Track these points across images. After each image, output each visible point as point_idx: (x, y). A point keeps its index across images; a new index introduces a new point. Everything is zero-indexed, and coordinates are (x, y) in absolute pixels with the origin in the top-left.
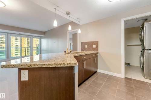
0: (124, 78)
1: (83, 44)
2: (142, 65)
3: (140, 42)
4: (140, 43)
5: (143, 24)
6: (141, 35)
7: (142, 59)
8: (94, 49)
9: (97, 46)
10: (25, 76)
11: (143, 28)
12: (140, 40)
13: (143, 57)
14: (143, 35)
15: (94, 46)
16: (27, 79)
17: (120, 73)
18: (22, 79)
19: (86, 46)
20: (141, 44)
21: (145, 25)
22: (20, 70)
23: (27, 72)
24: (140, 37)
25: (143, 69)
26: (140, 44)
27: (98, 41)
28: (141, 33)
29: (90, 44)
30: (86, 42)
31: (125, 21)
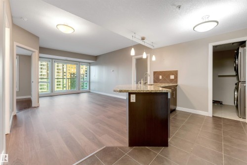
0: (211, 116)
1: (156, 74)
2: (236, 102)
3: (235, 72)
5: (238, 50)
7: (236, 93)
8: (172, 81)
9: (176, 77)
10: (133, 99)
11: (237, 54)
12: (235, 70)
13: (238, 91)
15: (172, 77)
16: (134, 101)
17: (207, 111)
18: (132, 101)
19: (161, 77)
21: (240, 51)
22: (130, 94)
23: (134, 96)
24: (235, 65)
26: (235, 74)
27: (177, 71)
28: (236, 60)
29: (166, 74)
30: (160, 72)
31: (213, 46)
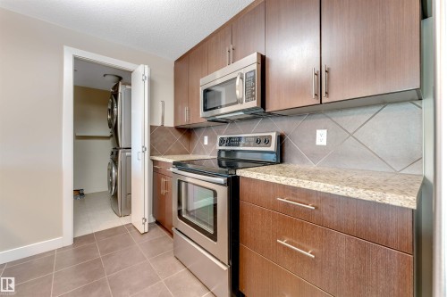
3: (110, 130)
4: (107, 132)
5: (116, 87)
6: (111, 111)
7: (113, 171)
11: (115, 95)
12: (110, 126)
13: (117, 167)
14: (115, 113)
20: (112, 136)
21: (120, 91)
24: (109, 117)
25: (116, 195)
28: (112, 107)
